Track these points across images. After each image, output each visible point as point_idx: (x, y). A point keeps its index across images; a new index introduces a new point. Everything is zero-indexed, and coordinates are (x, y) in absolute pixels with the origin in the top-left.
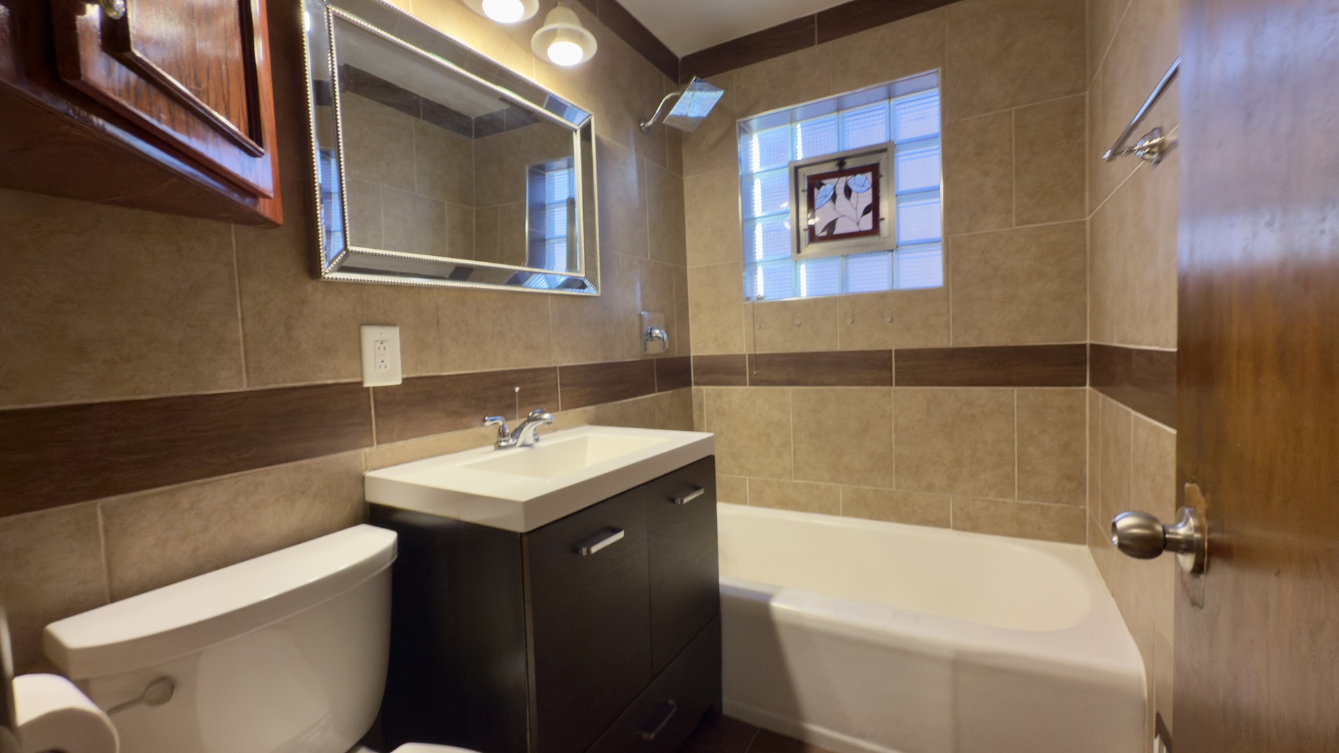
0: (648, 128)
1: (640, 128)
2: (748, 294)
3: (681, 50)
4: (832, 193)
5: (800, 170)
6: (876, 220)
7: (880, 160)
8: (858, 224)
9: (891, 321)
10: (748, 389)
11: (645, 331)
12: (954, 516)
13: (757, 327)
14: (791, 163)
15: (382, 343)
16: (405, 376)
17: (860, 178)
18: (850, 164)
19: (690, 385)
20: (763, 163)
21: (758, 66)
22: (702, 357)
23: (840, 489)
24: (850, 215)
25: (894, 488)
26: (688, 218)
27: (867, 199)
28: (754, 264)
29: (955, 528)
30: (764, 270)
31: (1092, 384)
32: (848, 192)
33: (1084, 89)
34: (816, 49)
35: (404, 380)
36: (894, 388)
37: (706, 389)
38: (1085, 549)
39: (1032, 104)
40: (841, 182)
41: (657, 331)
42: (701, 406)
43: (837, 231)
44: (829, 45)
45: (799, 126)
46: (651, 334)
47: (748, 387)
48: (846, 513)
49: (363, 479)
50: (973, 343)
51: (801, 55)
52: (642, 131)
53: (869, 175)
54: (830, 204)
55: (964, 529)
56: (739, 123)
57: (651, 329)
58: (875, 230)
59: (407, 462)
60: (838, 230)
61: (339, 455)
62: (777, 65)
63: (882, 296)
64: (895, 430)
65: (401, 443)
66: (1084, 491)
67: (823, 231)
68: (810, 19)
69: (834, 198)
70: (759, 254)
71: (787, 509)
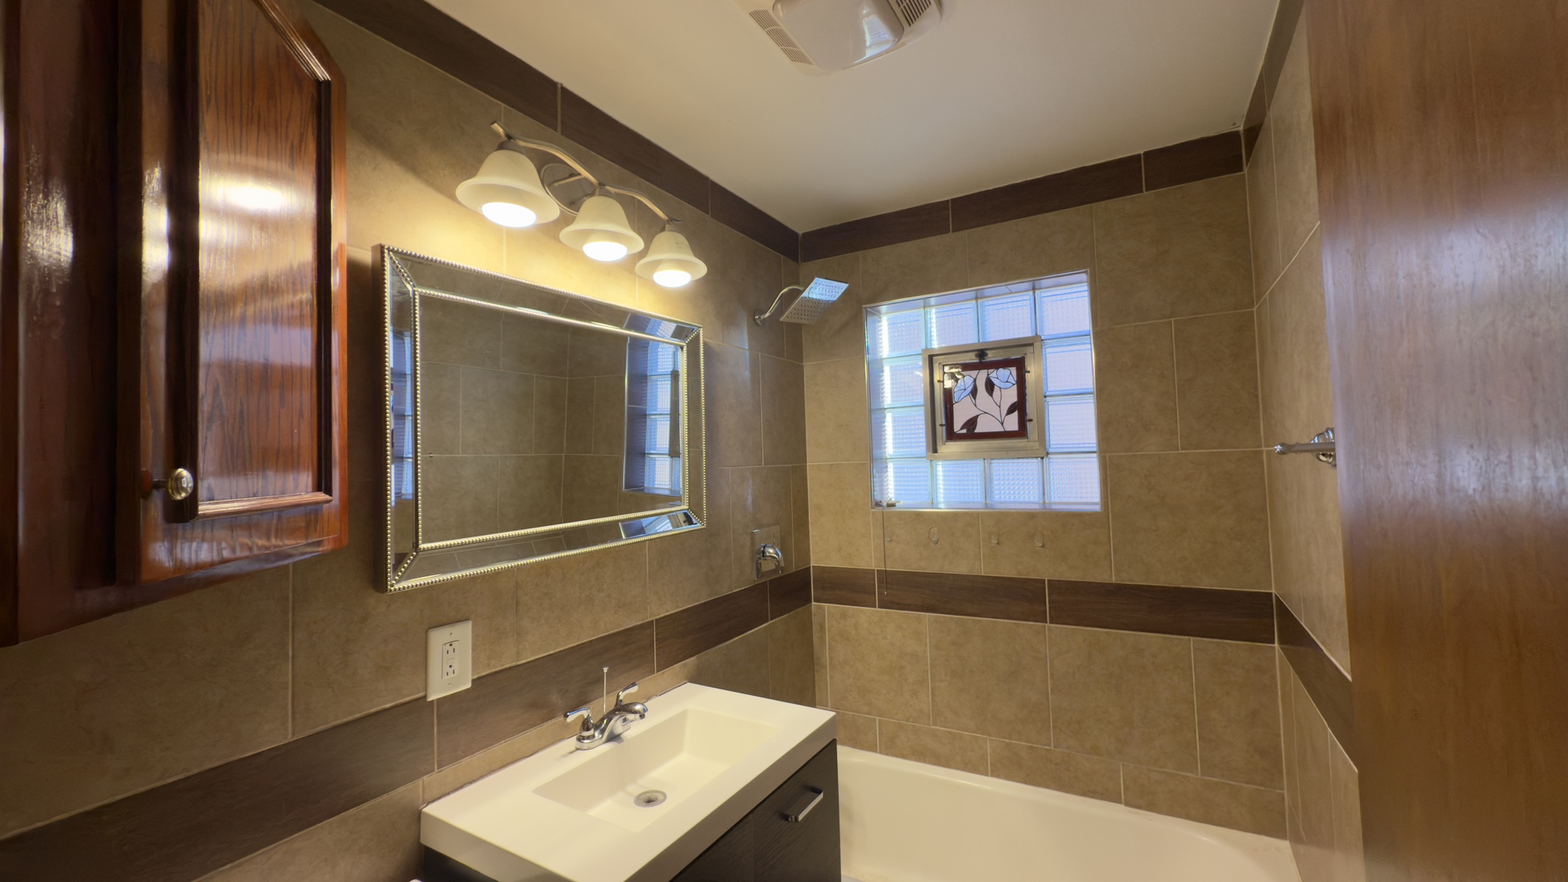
0: (765, 319)
1: (755, 320)
2: (878, 498)
3: (800, 227)
4: (971, 387)
5: (934, 358)
6: (1023, 421)
7: (1026, 354)
8: (1002, 424)
9: (1043, 546)
10: (877, 611)
11: (757, 548)
12: (1126, 789)
13: (887, 539)
14: (926, 350)
15: (451, 645)
16: (475, 677)
17: (1003, 373)
18: (991, 356)
19: (811, 602)
20: (892, 348)
21: (886, 249)
22: (823, 569)
23: (988, 741)
24: (993, 413)
25: (1052, 748)
26: (809, 407)
27: (1011, 396)
28: (883, 461)
29: (1127, 804)
30: (895, 468)
31: (1281, 642)
32: (990, 387)
33: (1252, 305)
34: (950, 237)
35: (473, 681)
36: (1048, 625)
37: (828, 607)
38: (1284, 845)
39: (1192, 317)
40: (982, 375)
41: (771, 551)
42: (822, 627)
43: (978, 430)
44: (965, 233)
45: (934, 311)
46: (763, 552)
47: (877, 609)
48: (996, 773)
49: (418, 816)
50: (1140, 581)
51: (933, 242)
52: (757, 324)
53: (1014, 370)
54: (969, 399)
55: (1139, 807)
56: (866, 308)
57: (764, 547)
58: (1022, 433)
59: (471, 783)
60: (980, 428)
61: (392, 793)
62: (908, 250)
63: (1030, 516)
64: (1052, 675)
65: (467, 760)
66: (1281, 772)
67: (962, 428)
68: (943, 205)
69: (974, 392)
70: (890, 449)
71: (925, 762)
